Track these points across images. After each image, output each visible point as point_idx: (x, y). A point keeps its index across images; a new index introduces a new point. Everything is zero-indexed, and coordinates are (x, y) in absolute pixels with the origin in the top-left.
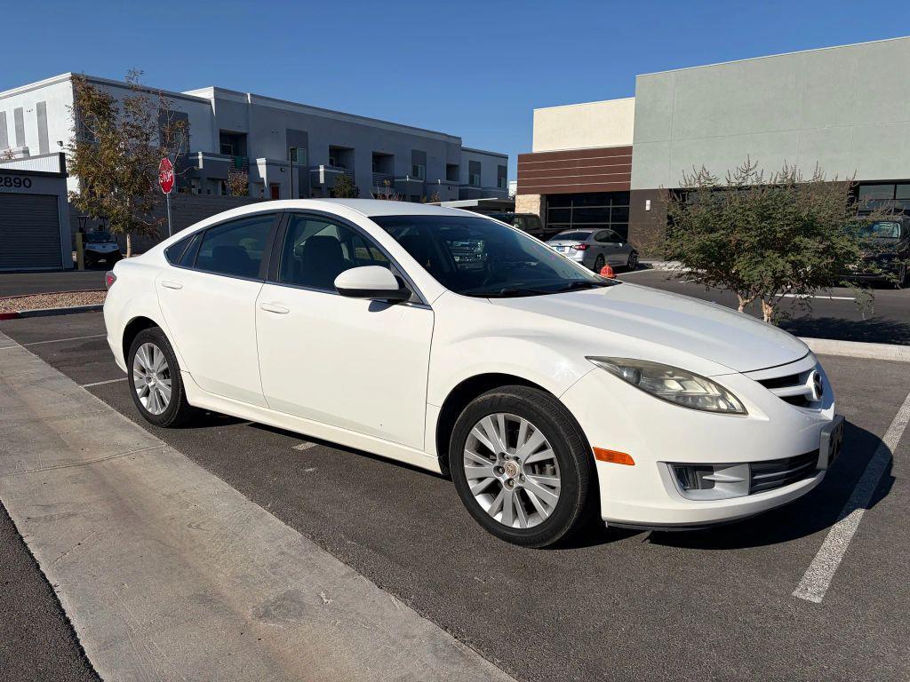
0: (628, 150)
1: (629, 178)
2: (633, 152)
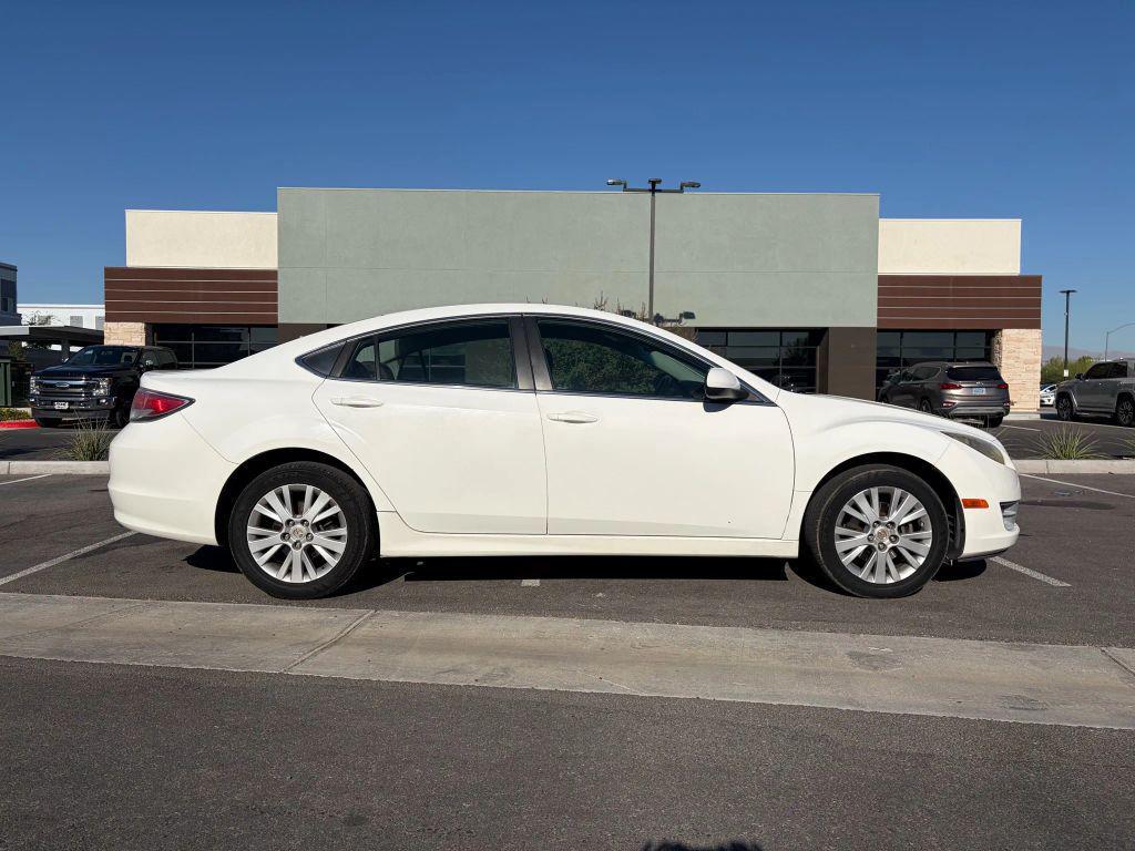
0: (272, 274)
1: (275, 308)
2: (279, 278)
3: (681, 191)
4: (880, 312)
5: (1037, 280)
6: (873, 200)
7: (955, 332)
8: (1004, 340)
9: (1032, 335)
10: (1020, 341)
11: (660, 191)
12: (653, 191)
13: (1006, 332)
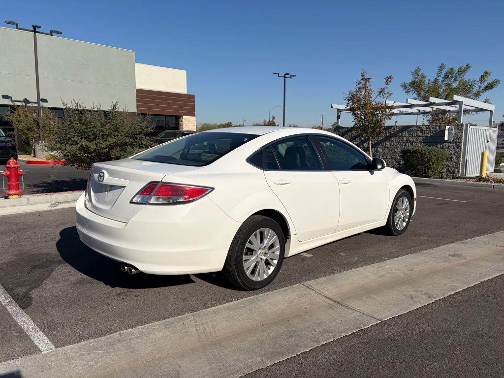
3: (51, 34)
4: (138, 106)
5: (193, 97)
6: (132, 53)
7: (166, 116)
8: (183, 120)
9: (193, 118)
10: (189, 121)
11: (39, 32)
12: (35, 31)
13: (184, 117)
